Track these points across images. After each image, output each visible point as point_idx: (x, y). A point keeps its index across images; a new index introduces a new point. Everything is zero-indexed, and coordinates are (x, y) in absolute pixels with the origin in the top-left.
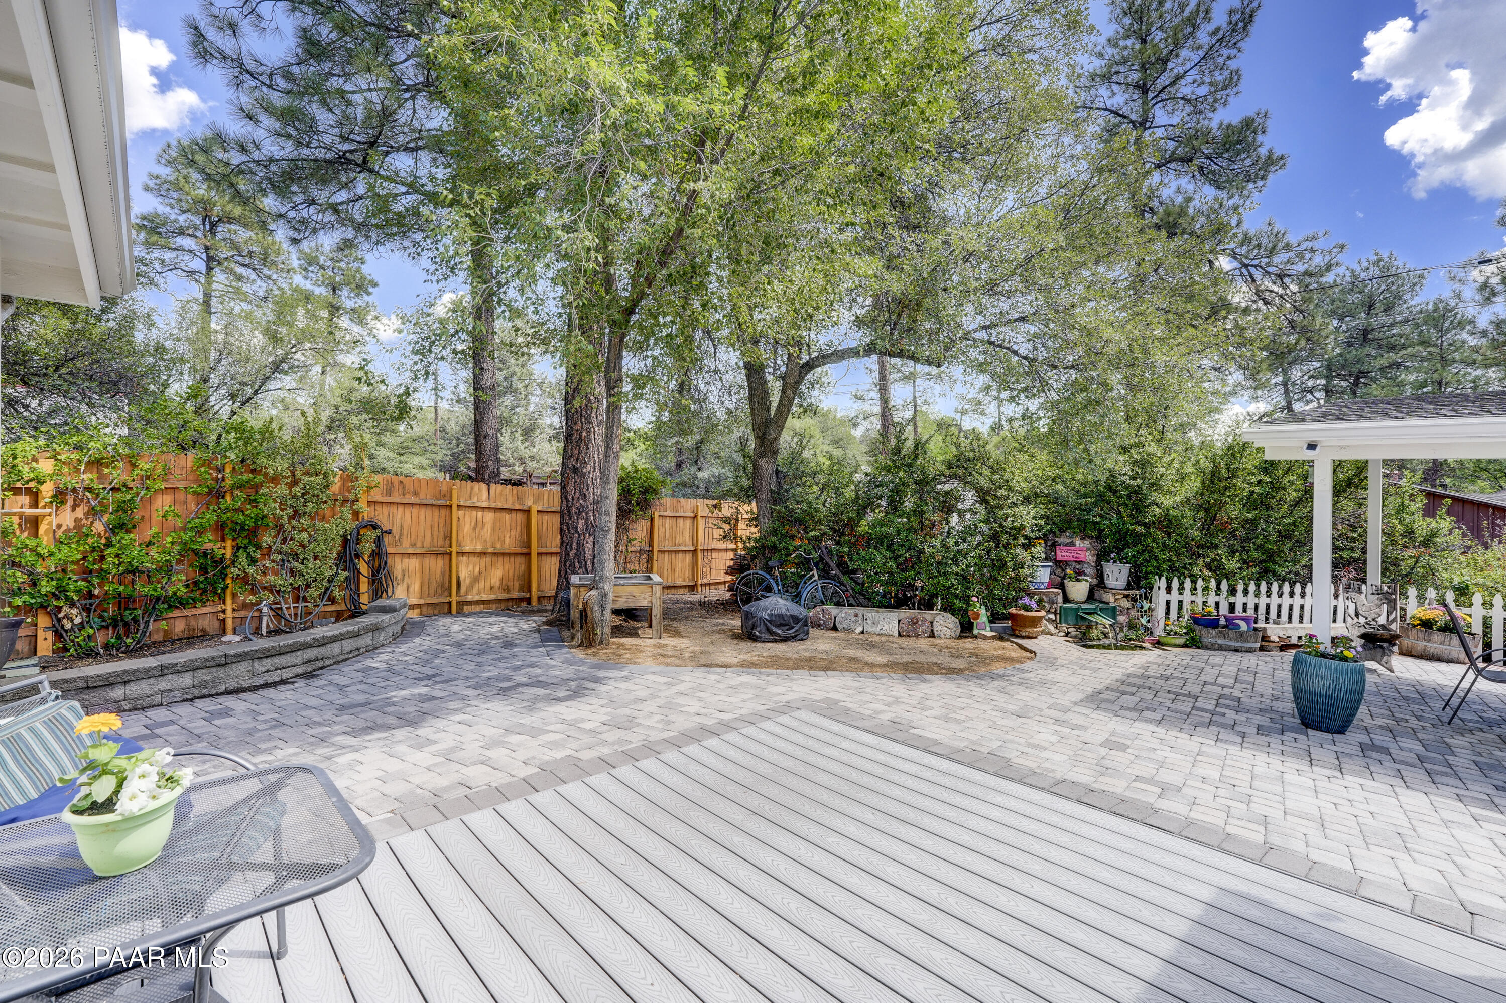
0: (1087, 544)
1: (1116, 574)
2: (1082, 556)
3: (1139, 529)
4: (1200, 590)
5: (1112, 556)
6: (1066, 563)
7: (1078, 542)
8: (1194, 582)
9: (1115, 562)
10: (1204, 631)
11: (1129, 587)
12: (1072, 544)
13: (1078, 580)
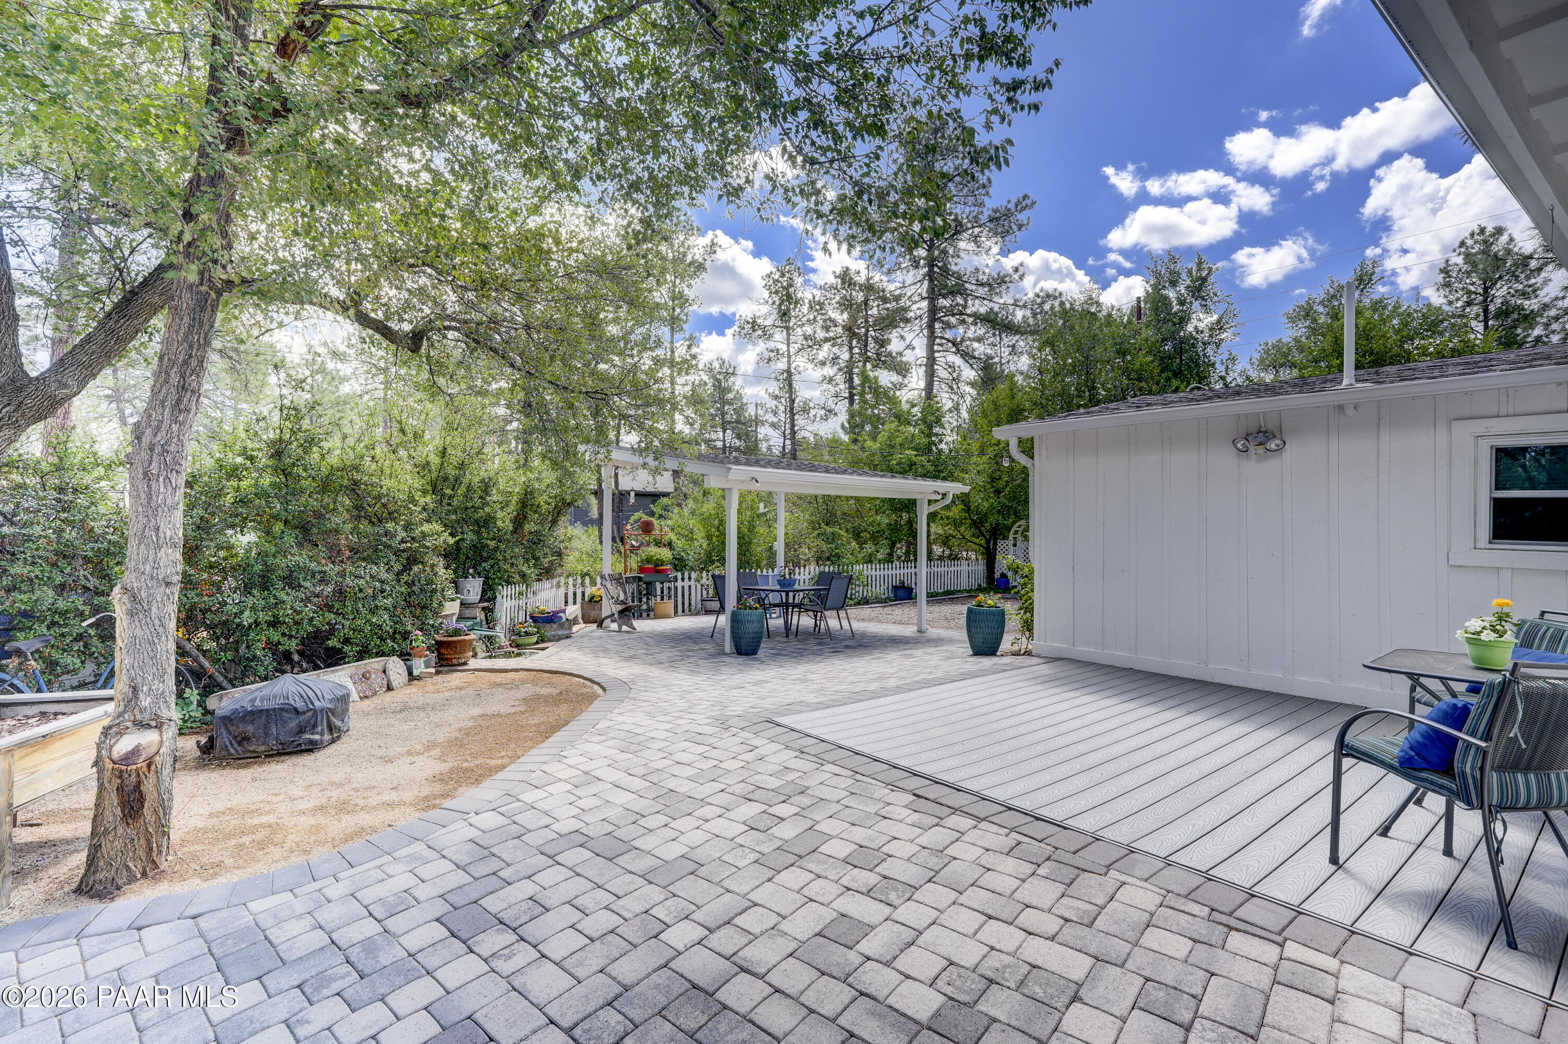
10: (547, 626)
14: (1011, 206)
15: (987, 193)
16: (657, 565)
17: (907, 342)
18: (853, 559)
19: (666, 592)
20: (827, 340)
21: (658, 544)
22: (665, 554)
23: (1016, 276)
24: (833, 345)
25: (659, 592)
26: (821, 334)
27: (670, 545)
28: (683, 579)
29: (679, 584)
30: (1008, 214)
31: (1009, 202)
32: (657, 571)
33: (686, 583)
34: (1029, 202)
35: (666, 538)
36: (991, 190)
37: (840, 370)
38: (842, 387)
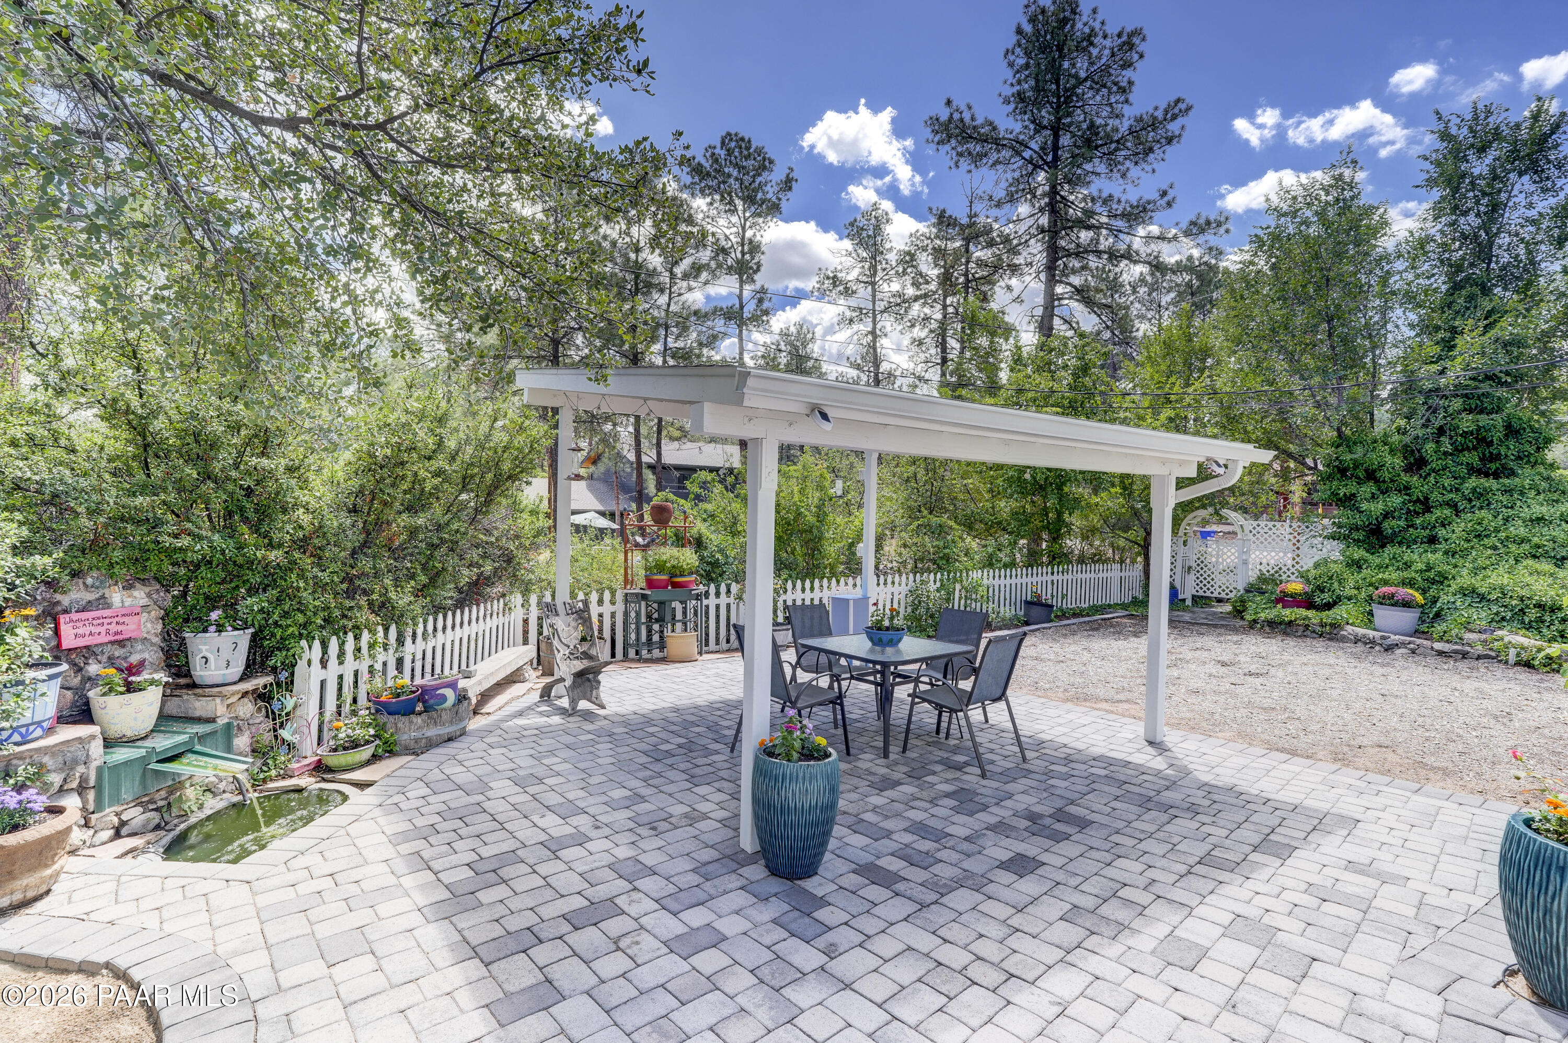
0: (140, 595)
1: (226, 654)
2: (130, 628)
3: (275, 556)
4: (365, 650)
5: (214, 616)
6: (88, 652)
7: (117, 596)
8: (357, 638)
9: (220, 629)
10: (402, 722)
11: (249, 671)
12: (103, 602)
13: (130, 688)
14: (1159, 114)
15: (1127, 101)
16: (673, 575)
17: (1015, 293)
18: (969, 564)
19: (690, 615)
20: (916, 298)
21: (680, 540)
22: (688, 557)
23: (1163, 202)
24: (924, 304)
25: (679, 616)
26: (910, 291)
27: (699, 544)
28: (718, 595)
29: (712, 602)
30: (1154, 124)
31: (1156, 108)
32: (676, 585)
33: (723, 600)
34: (1182, 106)
35: (694, 531)
36: (1131, 97)
37: (931, 331)
38: (933, 351)
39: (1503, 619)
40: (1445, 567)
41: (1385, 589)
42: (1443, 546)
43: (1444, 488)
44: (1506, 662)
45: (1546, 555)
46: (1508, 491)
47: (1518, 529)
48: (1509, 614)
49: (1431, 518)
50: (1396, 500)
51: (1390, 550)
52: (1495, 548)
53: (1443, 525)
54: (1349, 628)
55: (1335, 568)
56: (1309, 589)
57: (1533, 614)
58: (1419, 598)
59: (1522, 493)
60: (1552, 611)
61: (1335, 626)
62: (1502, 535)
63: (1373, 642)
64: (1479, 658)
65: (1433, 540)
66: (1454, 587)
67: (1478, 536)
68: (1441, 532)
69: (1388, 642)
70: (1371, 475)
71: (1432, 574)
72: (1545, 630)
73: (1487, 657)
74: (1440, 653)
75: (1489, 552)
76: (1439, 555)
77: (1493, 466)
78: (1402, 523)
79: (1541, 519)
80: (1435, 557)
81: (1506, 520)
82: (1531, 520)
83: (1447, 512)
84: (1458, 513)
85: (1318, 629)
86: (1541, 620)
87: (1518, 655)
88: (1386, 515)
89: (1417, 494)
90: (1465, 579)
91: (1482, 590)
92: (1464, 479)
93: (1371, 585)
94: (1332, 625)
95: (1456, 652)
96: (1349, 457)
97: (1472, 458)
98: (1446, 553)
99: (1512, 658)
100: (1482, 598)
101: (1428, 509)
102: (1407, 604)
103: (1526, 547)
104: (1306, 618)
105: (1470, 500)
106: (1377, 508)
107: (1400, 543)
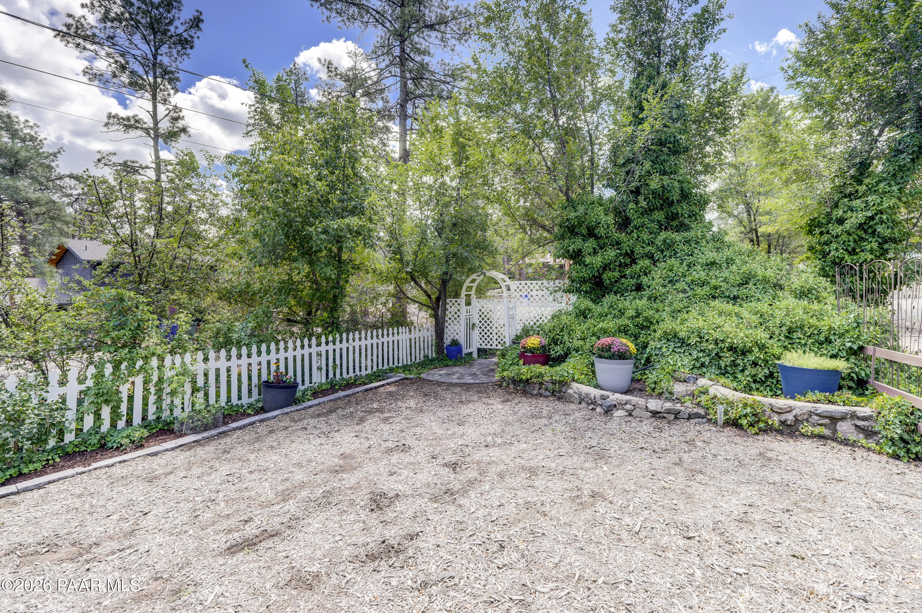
39: (703, 365)
40: (651, 313)
41: (605, 340)
42: (647, 293)
43: (644, 242)
44: (716, 423)
45: (722, 295)
46: (687, 242)
47: (699, 274)
48: (707, 359)
49: (636, 268)
50: (611, 253)
51: (609, 299)
52: (684, 291)
53: (646, 274)
54: (575, 385)
55: (565, 319)
56: (545, 342)
57: (728, 358)
58: (632, 347)
59: (697, 243)
60: (744, 353)
61: (563, 384)
62: (688, 279)
63: (593, 403)
64: (690, 417)
65: (639, 288)
66: (659, 333)
67: (671, 282)
68: (645, 280)
69: (608, 403)
70: (591, 233)
71: (640, 320)
72: (739, 376)
73: (697, 416)
74: (655, 414)
75: (681, 295)
76: (644, 301)
77: (674, 223)
78: (617, 274)
79: (713, 264)
80: (642, 303)
81: (689, 266)
82: (707, 265)
83: (647, 262)
84: (655, 262)
85: (550, 386)
86: (734, 364)
87: (726, 413)
88: (605, 267)
89: (625, 248)
90: (668, 325)
91: (682, 335)
92: (657, 234)
93: (594, 334)
94: (560, 382)
95: (669, 412)
96: (573, 215)
97: (659, 215)
98: (649, 298)
99: (721, 418)
100: (683, 342)
101: (634, 261)
102: (622, 356)
103: (706, 288)
104: (541, 375)
105: (662, 251)
106: (597, 261)
107: (616, 293)
